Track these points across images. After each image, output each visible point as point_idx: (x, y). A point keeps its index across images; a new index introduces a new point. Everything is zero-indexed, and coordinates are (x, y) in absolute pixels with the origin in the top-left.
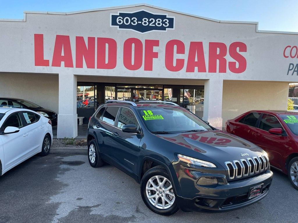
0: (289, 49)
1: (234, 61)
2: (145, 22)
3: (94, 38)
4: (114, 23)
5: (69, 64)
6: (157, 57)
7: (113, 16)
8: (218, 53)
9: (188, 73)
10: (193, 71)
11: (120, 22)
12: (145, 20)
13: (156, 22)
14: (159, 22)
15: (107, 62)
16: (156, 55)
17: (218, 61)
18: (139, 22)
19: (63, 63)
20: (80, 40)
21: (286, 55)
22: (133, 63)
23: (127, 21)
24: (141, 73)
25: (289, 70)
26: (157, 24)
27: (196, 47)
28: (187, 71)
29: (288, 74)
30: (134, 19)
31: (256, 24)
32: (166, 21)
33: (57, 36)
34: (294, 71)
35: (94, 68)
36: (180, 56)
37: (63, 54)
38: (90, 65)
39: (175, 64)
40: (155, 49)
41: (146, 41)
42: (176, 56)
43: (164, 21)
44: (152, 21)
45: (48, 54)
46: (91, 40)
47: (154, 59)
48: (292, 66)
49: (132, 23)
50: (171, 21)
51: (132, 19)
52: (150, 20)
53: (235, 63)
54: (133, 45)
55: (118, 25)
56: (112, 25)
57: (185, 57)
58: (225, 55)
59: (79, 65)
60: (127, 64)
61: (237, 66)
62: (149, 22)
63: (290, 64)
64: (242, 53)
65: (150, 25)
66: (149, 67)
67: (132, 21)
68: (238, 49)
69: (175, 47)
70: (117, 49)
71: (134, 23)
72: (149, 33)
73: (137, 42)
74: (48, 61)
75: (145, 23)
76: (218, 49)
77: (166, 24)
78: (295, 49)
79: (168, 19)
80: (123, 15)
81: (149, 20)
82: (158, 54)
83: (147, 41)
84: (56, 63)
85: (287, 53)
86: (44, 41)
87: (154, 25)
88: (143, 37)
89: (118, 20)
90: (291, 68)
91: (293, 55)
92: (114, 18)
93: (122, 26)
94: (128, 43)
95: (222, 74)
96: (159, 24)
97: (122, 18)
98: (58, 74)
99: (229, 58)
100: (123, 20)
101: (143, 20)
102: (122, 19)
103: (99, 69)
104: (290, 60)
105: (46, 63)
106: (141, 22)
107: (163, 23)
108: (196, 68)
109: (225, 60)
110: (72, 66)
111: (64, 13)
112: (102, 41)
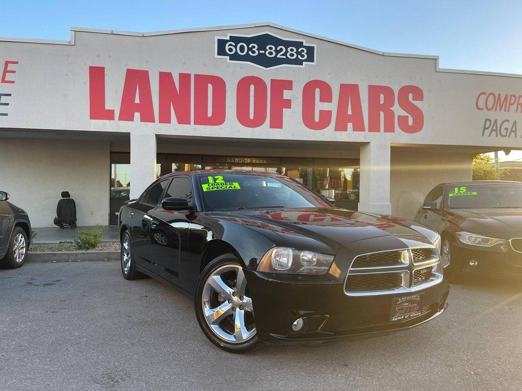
0: (483, 98)
1: (405, 114)
2: (270, 51)
3: (189, 75)
4: (221, 51)
5: (147, 117)
6: (289, 107)
7: (219, 41)
8: (382, 102)
9: (338, 133)
10: (345, 129)
11: (231, 50)
12: (271, 48)
13: (287, 52)
14: (292, 52)
15: (210, 114)
16: (288, 104)
17: (382, 114)
18: (261, 52)
19: (137, 115)
20: (165, 78)
21: (480, 106)
22: (252, 117)
23: (242, 49)
24: (265, 132)
25: (485, 128)
26: (288, 55)
27: (350, 91)
28: (336, 129)
29: (483, 135)
30: (254, 47)
31: (435, 59)
32: (303, 51)
33: (129, 71)
34: (492, 130)
35: (190, 124)
36: (326, 106)
37: (137, 101)
38: (183, 119)
39: (317, 119)
40: (287, 95)
41: (272, 80)
42: (320, 106)
43: (300, 50)
44: (281, 50)
45: (113, 100)
46: (184, 78)
47: (285, 110)
48: (488, 123)
49: (250, 53)
50: (310, 50)
51: (250, 46)
52: (278, 49)
53: (408, 117)
54: (252, 87)
55: (227, 55)
56: (219, 54)
57: (332, 107)
58: (393, 105)
59: (165, 119)
60: (243, 117)
61: (411, 122)
62: (277, 52)
63: (487, 120)
64: (417, 103)
65: (279, 56)
66: (277, 123)
67: (249, 49)
68: (411, 96)
69: (317, 91)
70: (227, 94)
71: (254, 52)
72: (277, 69)
73: (258, 82)
74: (113, 111)
75: (271, 53)
76: (382, 96)
77: (303, 56)
78: (491, 97)
79: (305, 47)
80: (235, 40)
81: (276, 48)
82: (292, 103)
83: (273, 82)
84: (126, 115)
85: (481, 104)
86: (106, 78)
87: (285, 57)
88: (267, 74)
89: (227, 48)
90: (487, 126)
91: (490, 107)
92: (222, 44)
93: (235, 57)
94: (244, 84)
95: (389, 134)
96: (292, 55)
97: (234, 44)
98: (130, 133)
99: (398, 110)
100: (236, 47)
101: (268, 48)
102: (234, 46)
103: (198, 126)
104: (486, 114)
105: (109, 115)
106: (263, 52)
107: (298, 53)
108: (350, 125)
109: (392, 113)
110: (153, 121)
111: (139, 33)
112: (202, 80)
